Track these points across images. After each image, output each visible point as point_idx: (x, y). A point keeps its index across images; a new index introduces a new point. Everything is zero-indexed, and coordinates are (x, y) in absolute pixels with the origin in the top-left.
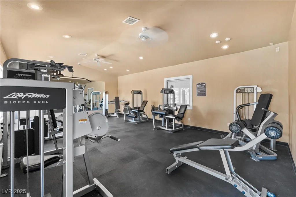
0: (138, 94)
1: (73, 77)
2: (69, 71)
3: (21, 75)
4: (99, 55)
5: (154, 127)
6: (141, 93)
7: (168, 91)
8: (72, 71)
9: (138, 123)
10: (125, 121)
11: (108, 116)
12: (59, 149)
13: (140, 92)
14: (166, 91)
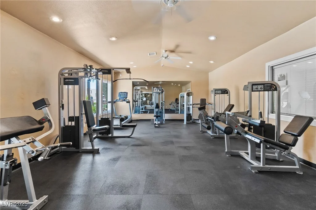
0: (222, 94)
1: (131, 78)
2: (127, 73)
3: (68, 80)
4: (167, 51)
5: (226, 151)
6: (227, 93)
7: (259, 87)
8: (130, 73)
9: (215, 138)
10: (201, 131)
11: (193, 122)
12: (95, 148)
13: (225, 92)
14: (255, 87)
